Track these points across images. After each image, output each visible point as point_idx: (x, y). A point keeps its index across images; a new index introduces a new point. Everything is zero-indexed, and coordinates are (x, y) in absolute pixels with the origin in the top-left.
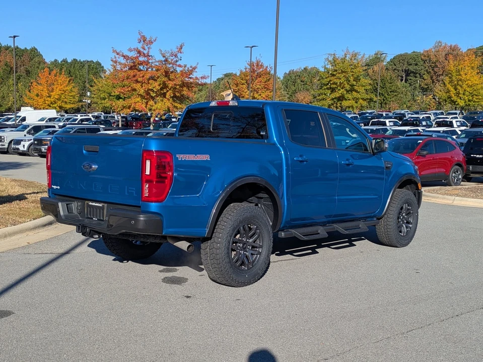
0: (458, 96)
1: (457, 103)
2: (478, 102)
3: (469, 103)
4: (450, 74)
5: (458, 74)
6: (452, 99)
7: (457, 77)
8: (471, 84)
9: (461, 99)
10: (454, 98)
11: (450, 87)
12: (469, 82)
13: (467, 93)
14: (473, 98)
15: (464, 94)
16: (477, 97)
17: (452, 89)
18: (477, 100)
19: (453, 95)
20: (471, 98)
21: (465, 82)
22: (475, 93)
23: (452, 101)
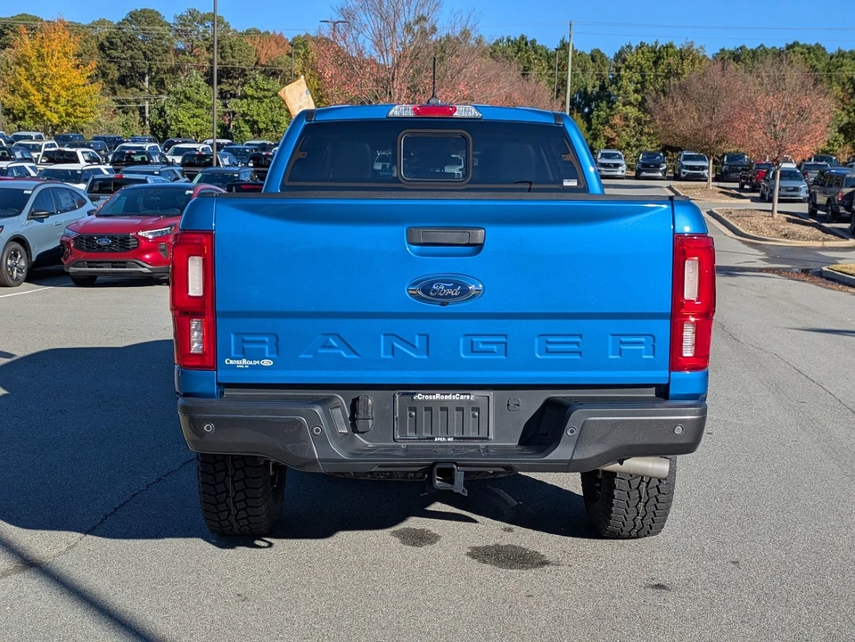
0: (47, 106)
1: (45, 118)
2: (82, 118)
3: (68, 118)
4: (27, 62)
5: (41, 63)
6: (37, 110)
7: (41, 69)
8: (68, 84)
9: (51, 111)
10: (41, 108)
11: (30, 87)
12: (63, 79)
13: (62, 101)
14: (74, 110)
15: (57, 102)
16: (82, 109)
17: (33, 90)
18: (81, 115)
19: (38, 104)
20: (71, 110)
21: (57, 79)
22: (76, 100)
23: (37, 114)
